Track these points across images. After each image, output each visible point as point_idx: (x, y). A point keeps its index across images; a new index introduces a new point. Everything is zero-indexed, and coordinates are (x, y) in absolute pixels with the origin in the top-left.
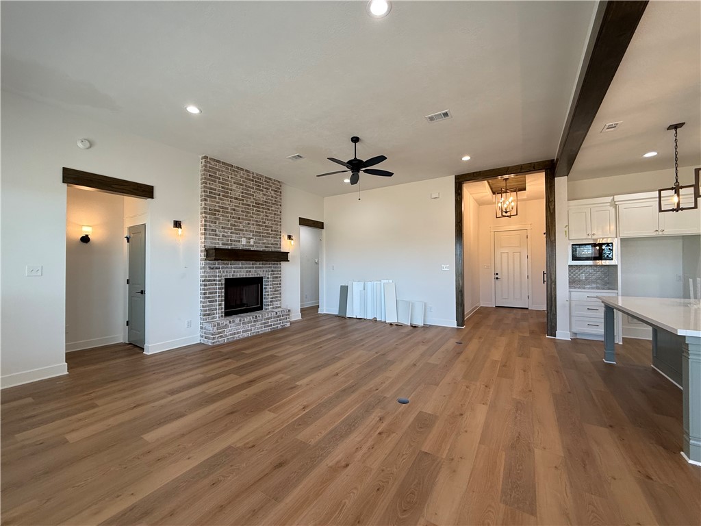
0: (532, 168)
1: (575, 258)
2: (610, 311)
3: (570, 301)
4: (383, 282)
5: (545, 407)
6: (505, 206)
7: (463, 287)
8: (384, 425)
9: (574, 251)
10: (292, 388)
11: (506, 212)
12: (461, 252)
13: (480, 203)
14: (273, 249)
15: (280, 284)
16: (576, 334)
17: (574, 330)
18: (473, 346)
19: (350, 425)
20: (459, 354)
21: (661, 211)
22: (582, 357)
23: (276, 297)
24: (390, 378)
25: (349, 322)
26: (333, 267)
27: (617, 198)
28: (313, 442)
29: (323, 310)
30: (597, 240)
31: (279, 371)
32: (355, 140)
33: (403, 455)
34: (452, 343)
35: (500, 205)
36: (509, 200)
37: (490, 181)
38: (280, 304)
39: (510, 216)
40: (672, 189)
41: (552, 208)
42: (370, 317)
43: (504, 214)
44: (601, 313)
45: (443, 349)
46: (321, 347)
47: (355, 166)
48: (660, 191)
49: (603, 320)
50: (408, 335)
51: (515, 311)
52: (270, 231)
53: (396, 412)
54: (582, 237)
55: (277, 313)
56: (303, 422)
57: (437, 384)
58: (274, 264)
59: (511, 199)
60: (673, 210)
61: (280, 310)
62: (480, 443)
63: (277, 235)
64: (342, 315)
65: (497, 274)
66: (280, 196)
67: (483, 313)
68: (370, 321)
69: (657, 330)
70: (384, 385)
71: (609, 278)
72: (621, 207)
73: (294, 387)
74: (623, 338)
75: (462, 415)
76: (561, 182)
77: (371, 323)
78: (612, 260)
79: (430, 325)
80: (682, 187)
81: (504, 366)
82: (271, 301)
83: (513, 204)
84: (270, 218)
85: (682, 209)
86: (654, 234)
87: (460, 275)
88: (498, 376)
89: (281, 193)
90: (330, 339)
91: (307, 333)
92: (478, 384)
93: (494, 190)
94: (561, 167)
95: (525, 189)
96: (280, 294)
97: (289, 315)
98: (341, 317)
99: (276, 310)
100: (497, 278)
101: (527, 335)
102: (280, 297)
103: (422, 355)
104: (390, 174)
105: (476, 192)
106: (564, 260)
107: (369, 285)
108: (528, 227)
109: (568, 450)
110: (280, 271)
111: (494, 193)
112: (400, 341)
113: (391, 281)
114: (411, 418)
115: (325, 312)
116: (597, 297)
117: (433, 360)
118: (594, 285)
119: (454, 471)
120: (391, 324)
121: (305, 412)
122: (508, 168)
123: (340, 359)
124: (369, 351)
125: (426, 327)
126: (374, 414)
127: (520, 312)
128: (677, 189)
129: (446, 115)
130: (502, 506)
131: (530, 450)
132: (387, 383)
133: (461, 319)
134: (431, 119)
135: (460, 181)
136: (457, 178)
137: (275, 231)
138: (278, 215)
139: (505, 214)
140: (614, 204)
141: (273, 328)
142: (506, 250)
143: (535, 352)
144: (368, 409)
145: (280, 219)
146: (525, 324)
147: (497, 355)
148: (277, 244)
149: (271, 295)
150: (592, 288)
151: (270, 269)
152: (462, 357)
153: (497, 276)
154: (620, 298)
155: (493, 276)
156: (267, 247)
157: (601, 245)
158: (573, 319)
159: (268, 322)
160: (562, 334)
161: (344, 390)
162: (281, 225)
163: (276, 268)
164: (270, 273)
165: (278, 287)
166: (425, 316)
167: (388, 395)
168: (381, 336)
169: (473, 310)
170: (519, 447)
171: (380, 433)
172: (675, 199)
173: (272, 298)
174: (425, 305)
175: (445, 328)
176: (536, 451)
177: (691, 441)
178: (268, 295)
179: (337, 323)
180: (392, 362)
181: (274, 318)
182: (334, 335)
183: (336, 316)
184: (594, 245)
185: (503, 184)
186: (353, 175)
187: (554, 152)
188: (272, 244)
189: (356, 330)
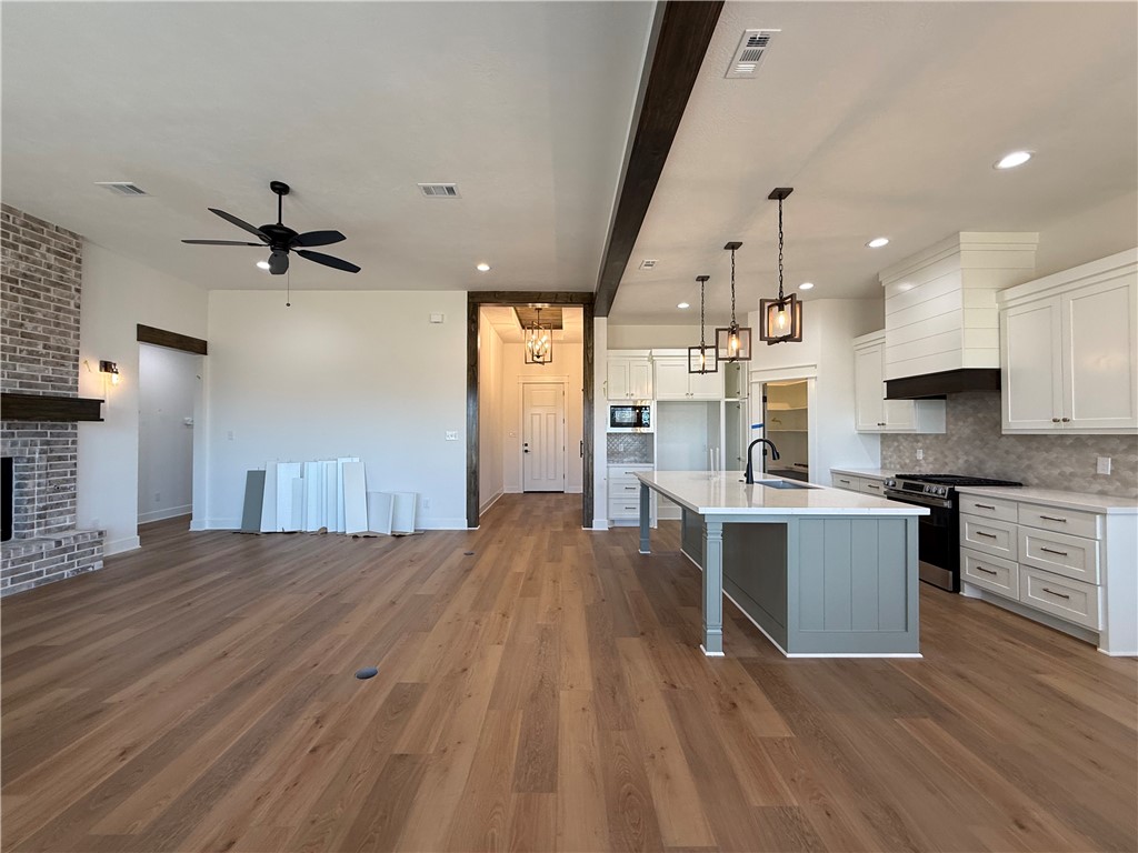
0: (569, 299)
1: (614, 424)
2: (645, 488)
3: (608, 479)
4: (341, 461)
5: (576, 628)
6: (537, 347)
7: (477, 465)
8: (323, 730)
9: (613, 415)
10: (92, 715)
11: (538, 357)
12: (474, 412)
13: (505, 340)
14: (50, 391)
15: (73, 473)
16: (613, 521)
17: (612, 517)
18: (490, 555)
19: (248, 754)
20: (468, 571)
21: (690, 372)
22: (618, 551)
23: (58, 505)
24: (344, 636)
25: (266, 542)
26: (230, 434)
27: (655, 352)
28: (141, 826)
29: (203, 521)
30: (636, 401)
31: (53, 682)
32: (280, 189)
33: (359, 775)
34: (458, 555)
35: (530, 345)
36: (541, 340)
37: (518, 309)
38: (73, 519)
39: (543, 363)
40: (699, 348)
41: (590, 356)
42: (313, 527)
43: (535, 358)
44: (637, 494)
45: (443, 567)
46: (189, 604)
47: (280, 240)
48: (690, 349)
49: (639, 501)
50: (386, 552)
51: (548, 496)
52: (40, 348)
53: (350, 697)
54: (619, 397)
55: (59, 543)
56: (118, 787)
57: (429, 629)
58: (53, 427)
59: (545, 338)
60: (699, 372)
61: (72, 533)
62: (489, 708)
63: (63, 357)
64: (250, 530)
65: (526, 445)
66: (78, 268)
67: (506, 503)
68: (313, 534)
69: (686, 510)
70: (331, 653)
71: (645, 450)
72: (658, 363)
73: (101, 711)
74: (658, 521)
75: (465, 670)
76: (600, 323)
77: (315, 538)
78: (649, 426)
79: (426, 531)
80: (707, 347)
81: (530, 579)
82: (40, 517)
83: (547, 346)
84: (40, 316)
85: (707, 372)
86: (685, 398)
87: (474, 448)
88: (521, 596)
89: (79, 261)
90: (215, 583)
91: (153, 578)
92: (493, 613)
93: (524, 322)
94: (600, 304)
95: (561, 328)
96: (74, 496)
97: (100, 543)
98: (249, 534)
99: (58, 536)
100: (526, 451)
101: (561, 529)
102: (74, 503)
103: (408, 583)
104: (355, 269)
105: (498, 322)
106: (602, 427)
107: (312, 468)
108: (565, 380)
109: (598, 679)
110: (74, 442)
111: (523, 328)
112: (369, 566)
113: (356, 460)
114: (379, 701)
115: (207, 528)
116: (634, 473)
117: (425, 589)
118: (632, 458)
119: (447, 770)
120: (355, 537)
121: (125, 762)
122: (540, 293)
123: (235, 620)
124: (306, 592)
125: (419, 535)
126: (305, 715)
127: (554, 496)
128: (703, 348)
129: (451, 190)
130: (514, 796)
131: (554, 696)
132: (337, 647)
133: (473, 516)
134: (428, 190)
135: (476, 301)
136: (471, 295)
137: (59, 349)
138: (70, 312)
139: (537, 358)
140: (651, 359)
141: (48, 579)
142: (538, 411)
143: (568, 552)
144: (290, 711)
145: (77, 321)
146: (559, 514)
147: (521, 565)
148: (66, 381)
149: (40, 500)
150: (631, 462)
151: (38, 440)
152: (472, 577)
153: (526, 448)
154: (655, 472)
155: (522, 448)
156: (30, 386)
157: (640, 408)
158: (611, 501)
159: (29, 568)
160: (600, 524)
161: (239, 685)
162: (78, 337)
163: (59, 435)
164: (38, 449)
165: (67, 481)
166: (417, 516)
167: (336, 671)
168: (333, 561)
169: (492, 501)
170: (542, 695)
171: (314, 750)
172: (701, 359)
173: (45, 508)
174: (418, 497)
175: (449, 533)
176: (562, 693)
177: (708, 631)
178: (31, 501)
179: (237, 546)
180: (351, 607)
181: (50, 555)
182: (224, 574)
183: (235, 533)
184: (634, 408)
185: (535, 316)
186: (275, 255)
187: (592, 283)
188: (44, 378)
189: (281, 555)
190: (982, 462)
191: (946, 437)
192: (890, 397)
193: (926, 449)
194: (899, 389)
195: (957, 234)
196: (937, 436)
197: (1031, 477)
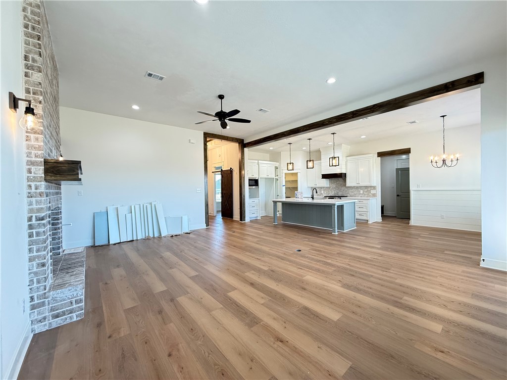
0: (237, 141)
27: (259, 162)
41: (243, 162)
54: (250, 176)
72: (260, 165)
86: (266, 177)
133: (207, 222)
135: (206, 137)
136: (205, 134)
140: (258, 164)
190: (338, 193)
191: (329, 188)
192: (322, 178)
193: (324, 190)
194: (325, 176)
195: (341, 144)
196: (327, 187)
197: (348, 195)
